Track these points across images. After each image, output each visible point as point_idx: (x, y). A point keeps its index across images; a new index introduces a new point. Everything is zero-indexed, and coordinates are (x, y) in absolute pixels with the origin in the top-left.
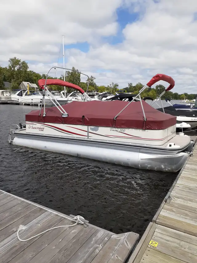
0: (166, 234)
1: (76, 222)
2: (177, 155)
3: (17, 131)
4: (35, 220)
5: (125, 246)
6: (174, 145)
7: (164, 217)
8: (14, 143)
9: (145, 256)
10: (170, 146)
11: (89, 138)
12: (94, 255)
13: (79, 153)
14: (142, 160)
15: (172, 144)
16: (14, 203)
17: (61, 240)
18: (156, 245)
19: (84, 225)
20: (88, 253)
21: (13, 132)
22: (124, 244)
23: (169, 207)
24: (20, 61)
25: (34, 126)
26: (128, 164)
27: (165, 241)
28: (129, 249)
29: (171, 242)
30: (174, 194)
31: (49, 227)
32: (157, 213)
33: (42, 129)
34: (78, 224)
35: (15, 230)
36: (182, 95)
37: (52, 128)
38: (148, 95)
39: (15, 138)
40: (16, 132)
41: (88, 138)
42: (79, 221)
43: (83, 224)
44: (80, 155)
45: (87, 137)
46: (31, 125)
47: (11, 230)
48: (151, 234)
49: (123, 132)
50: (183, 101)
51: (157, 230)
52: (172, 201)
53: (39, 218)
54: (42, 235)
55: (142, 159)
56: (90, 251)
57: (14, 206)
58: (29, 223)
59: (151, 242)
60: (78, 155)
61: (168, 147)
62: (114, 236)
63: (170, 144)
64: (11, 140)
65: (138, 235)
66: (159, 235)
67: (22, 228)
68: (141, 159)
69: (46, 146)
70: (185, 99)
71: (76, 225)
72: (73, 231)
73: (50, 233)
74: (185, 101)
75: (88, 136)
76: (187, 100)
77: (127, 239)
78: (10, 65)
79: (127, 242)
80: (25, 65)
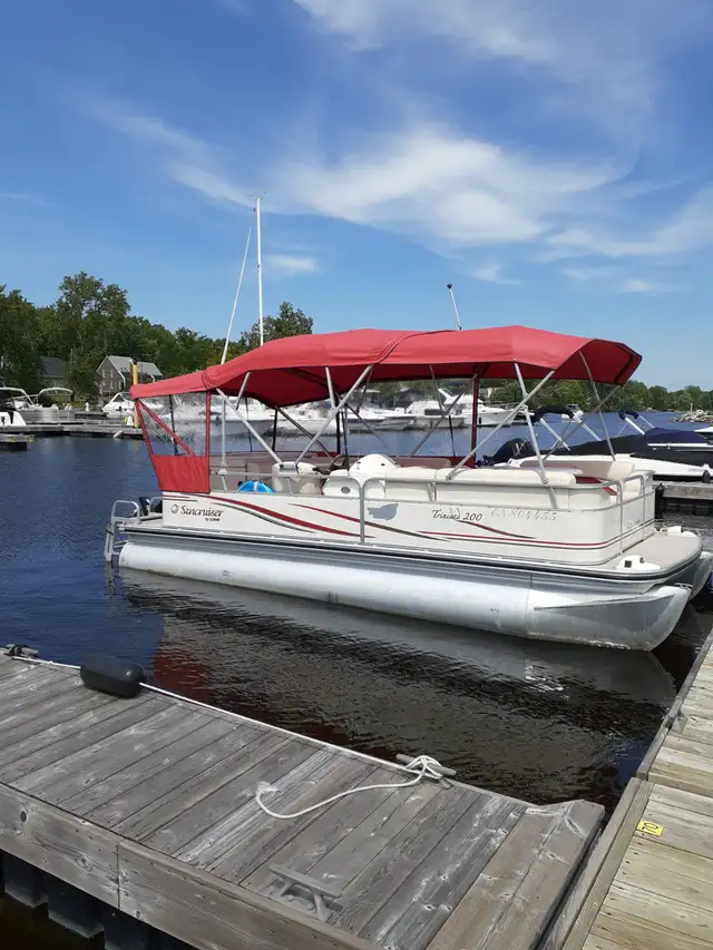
0: (680, 805)
1: (416, 775)
2: (650, 594)
3: (134, 523)
4: (295, 771)
5: (570, 832)
6: (642, 561)
7: (670, 765)
8: (123, 560)
9: (629, 854)
10: (628, 564)
11: (366, 540)
12: (487, 851)
13: (334, 592)
14: (538, 612)
15: (635, 559)
16: (220, 728)
17: (385, 818)
18: (658, 832)
19: (442, 782)
20: (470, 848)
21: (122, 527)
22: (566, 827)
23: (683, 742)
24: (98, 285)
25: (189, 506)
26: (494, 624)
27: (681, 823)
28: (581, 840)
29: (699, 824)
30: (692, 708)
31: (344, 786)
32: (648, 757)
33: (216, 516)
34: (425, 779)
35: (249, 795)
36: (680, 393)
37: (248, 512)
38: (555, 395)
39: (125, 546)
40: (129, 526)
41: (362, 542)
42: (427, 771)
43: (436, 781)
44: (337, 597)
45: (358, 539)
46: (180, 504)
47: (240, 795)
48: (639, 806)
49: (475, 521)
50: (685, 415)
51: (653, 797)
52: (688, 726)
53: (305, 767)
54: (329, 806)
55: (541, 609)
56: (473, 845)
57: (223, 737)
58: (284, 779)
59: (641, 825)
60: (330, 595)
61: (621, 569)
62: (533, 810)
63: (628, 558)
64: (111, 552)
65: (603, 807)
66: (661, 808)
67: (265, 788)
68: (535, 609)
69: (225, 569)
70: (694, 410)
71: (416, 785)
72: (413, 799)
73: (350, 802)
74: (694, 417)
75: (362, 536)
76: (699, 412)
77: (572, 815)
78: (64, 300)
79: (574, 824)
80: (116, 299)
